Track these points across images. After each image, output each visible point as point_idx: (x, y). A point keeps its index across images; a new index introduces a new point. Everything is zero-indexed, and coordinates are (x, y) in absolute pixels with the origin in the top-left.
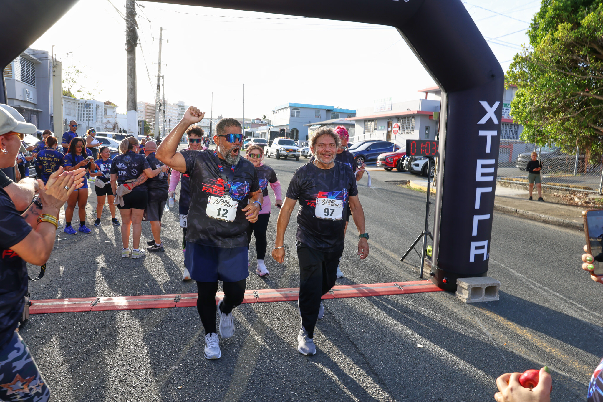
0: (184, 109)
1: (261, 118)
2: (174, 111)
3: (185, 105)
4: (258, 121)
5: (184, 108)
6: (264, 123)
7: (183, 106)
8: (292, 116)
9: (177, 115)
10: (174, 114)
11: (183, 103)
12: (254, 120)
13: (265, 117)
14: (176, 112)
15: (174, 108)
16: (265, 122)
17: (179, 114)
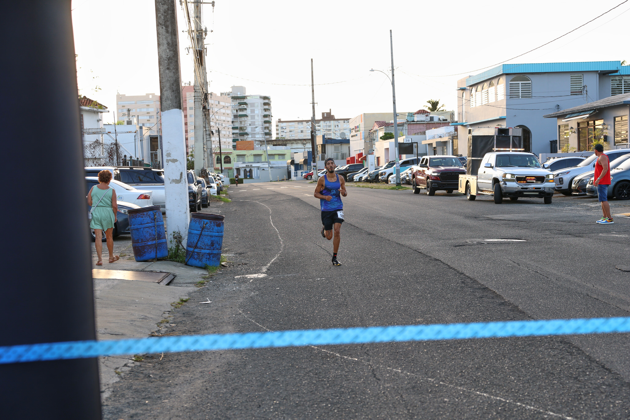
0: (245, 104)
1: (427, 107)
2: (223, 111)
3: (247, 94)
4: (422, 118)
5: (245, 101)
6: (436, 120)
7: (244, 98)
8: (511, 94)
9: (230, 119)
10: (223, 118)
11: (242, 89)
12: (411, 115)
13: (434, 105)
14: (229, 112)
15: (222, 104)
16: (436, 116)
17: (235, 116)
